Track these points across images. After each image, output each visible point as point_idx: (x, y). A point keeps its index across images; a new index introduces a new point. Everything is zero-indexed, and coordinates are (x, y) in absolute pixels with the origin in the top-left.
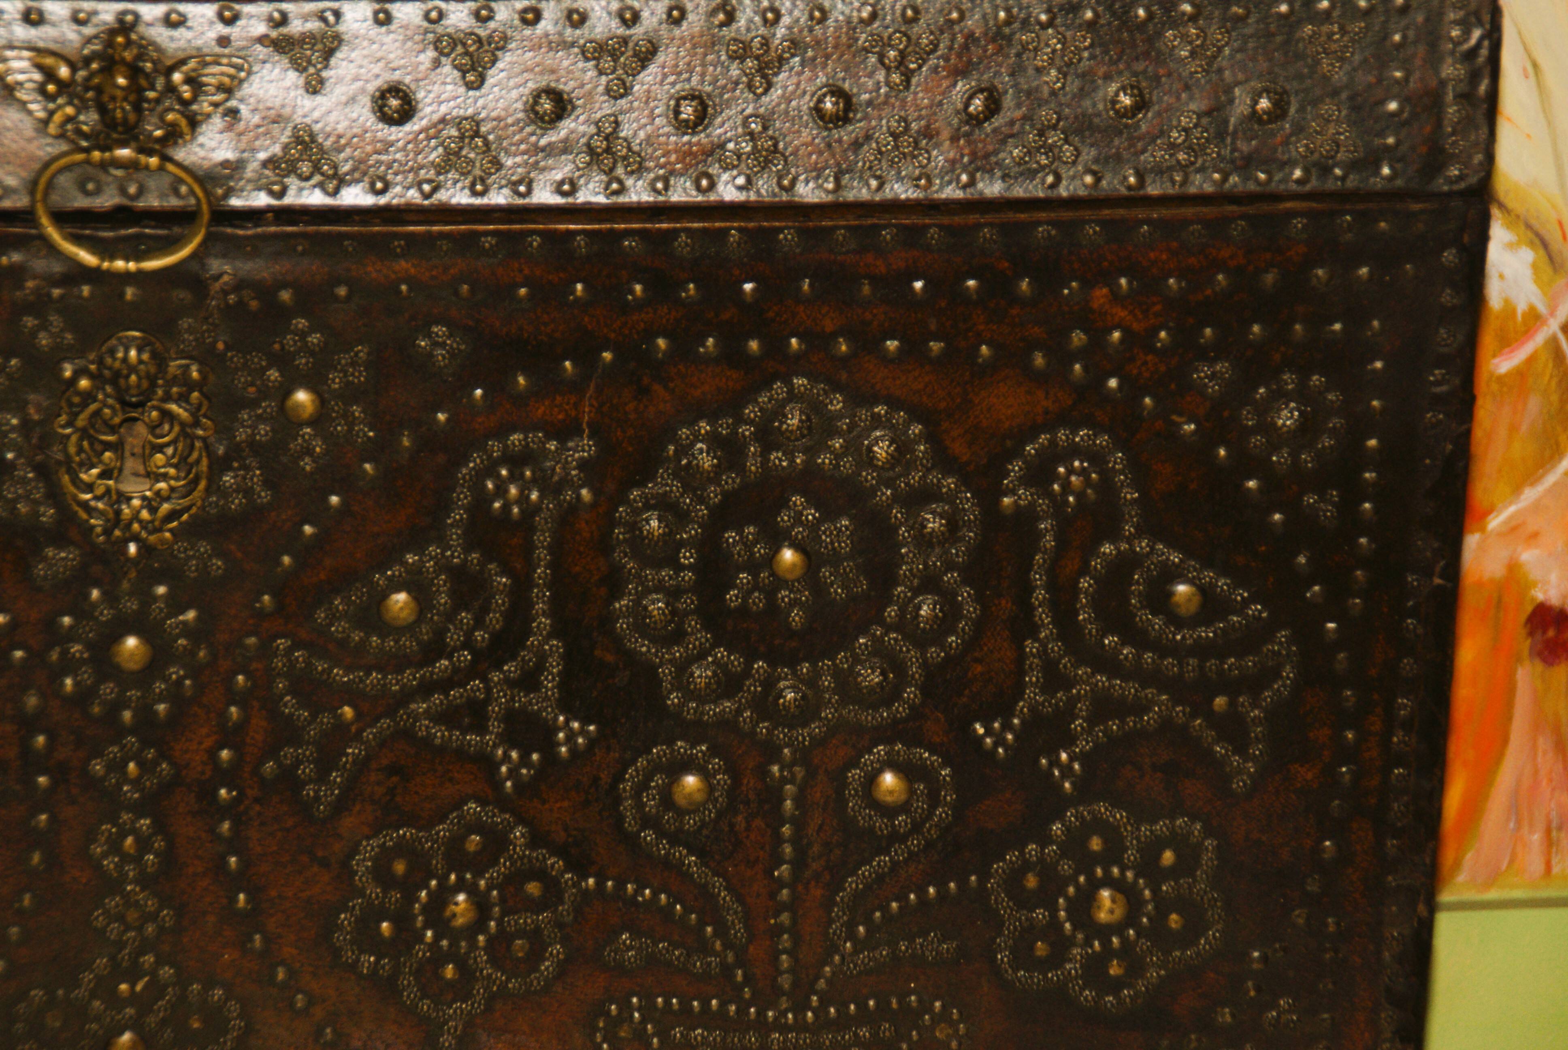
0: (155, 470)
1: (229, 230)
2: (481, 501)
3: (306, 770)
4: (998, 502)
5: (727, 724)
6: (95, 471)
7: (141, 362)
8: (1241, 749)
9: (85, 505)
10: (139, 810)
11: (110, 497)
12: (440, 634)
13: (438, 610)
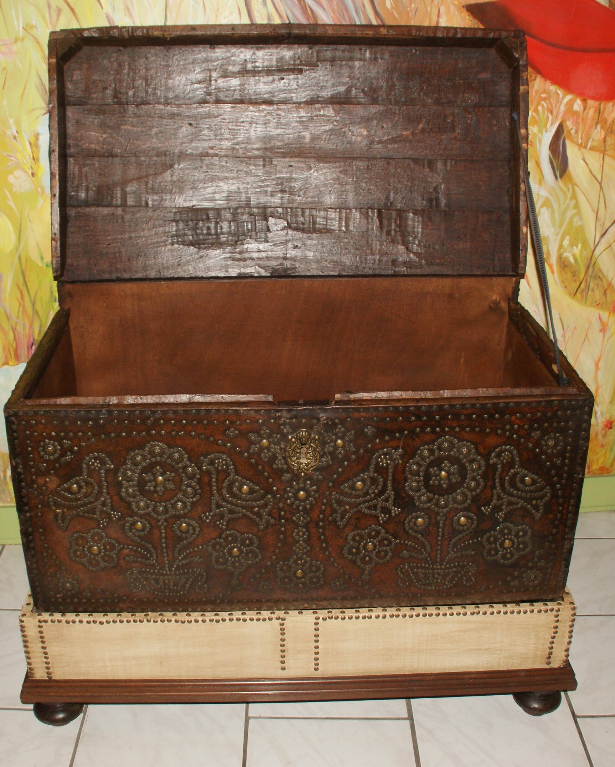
0: (308, 458)
2: (378, 463)
3: (338, 519)
4: (489, 462)
5: (429, 508)
6: (295, 458)
7: (306, 435)
8: (538, 511)
9: (293, 465)
10: (303, 527)
11: (299, 463)
12: (368, 491)
13: (368, 486)
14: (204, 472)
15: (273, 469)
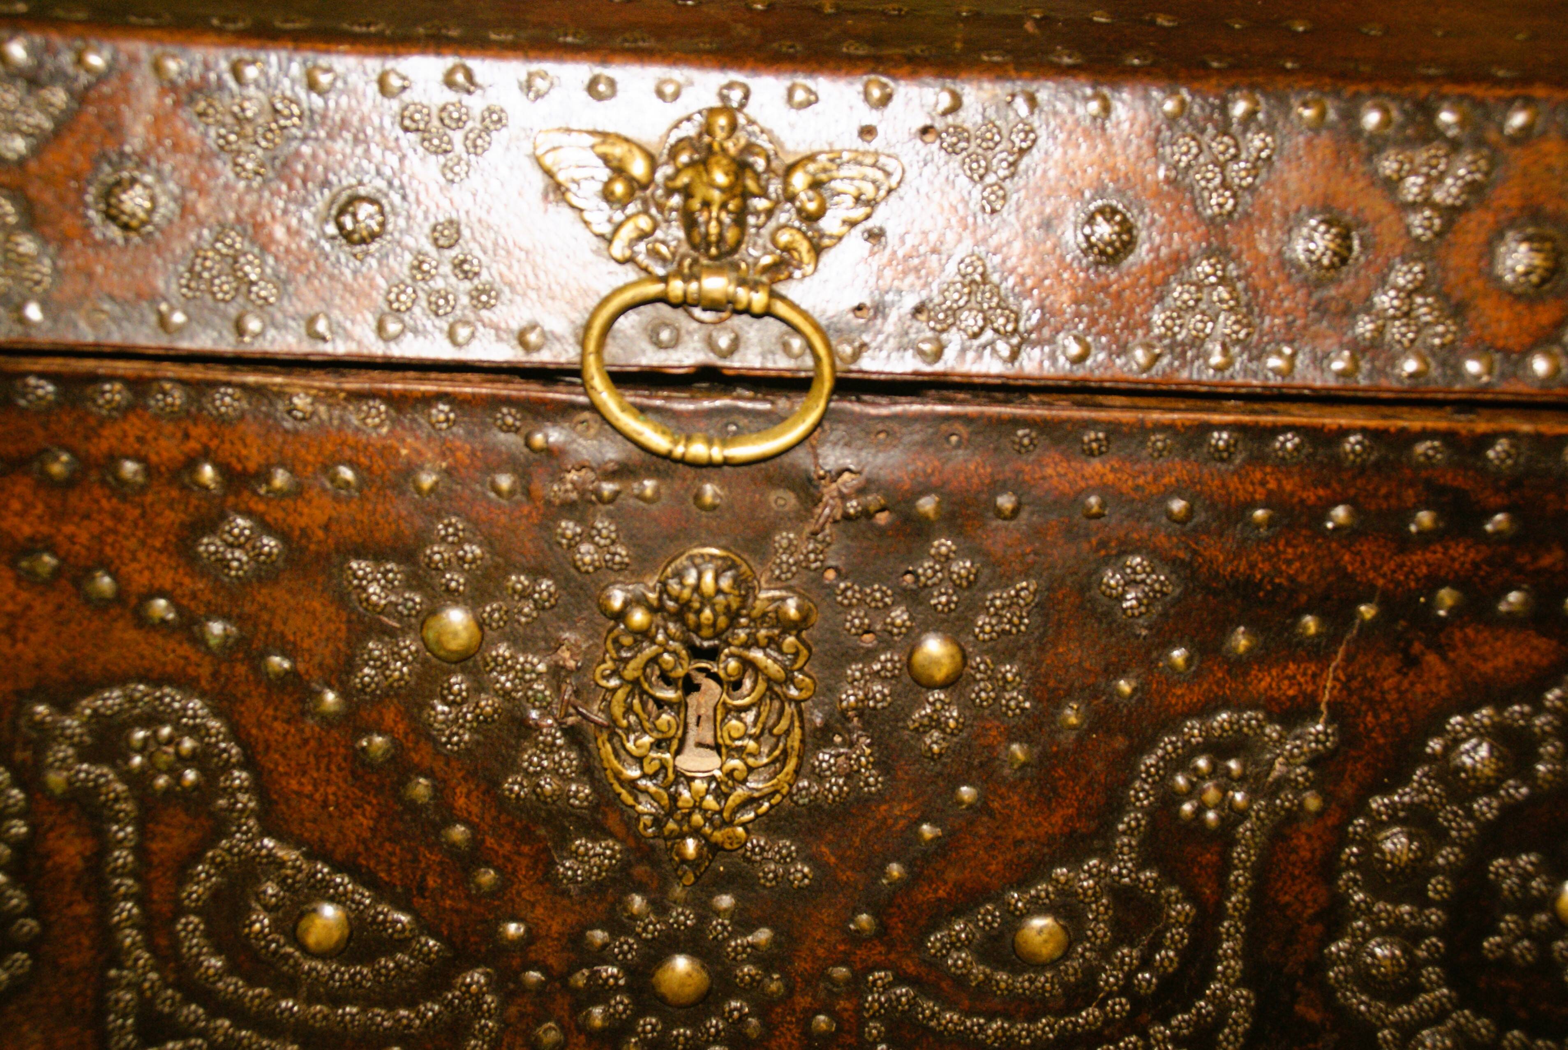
0: (728, 742)
1: (857, 408)
2: (1167, 803)
6: (647, 740)
7: (719, 591)
9: (632, 785)
11: (666, 776)
12: (1091, 973)
13: (1093, 944)
14: (51, 797)
15: (501, 802)
